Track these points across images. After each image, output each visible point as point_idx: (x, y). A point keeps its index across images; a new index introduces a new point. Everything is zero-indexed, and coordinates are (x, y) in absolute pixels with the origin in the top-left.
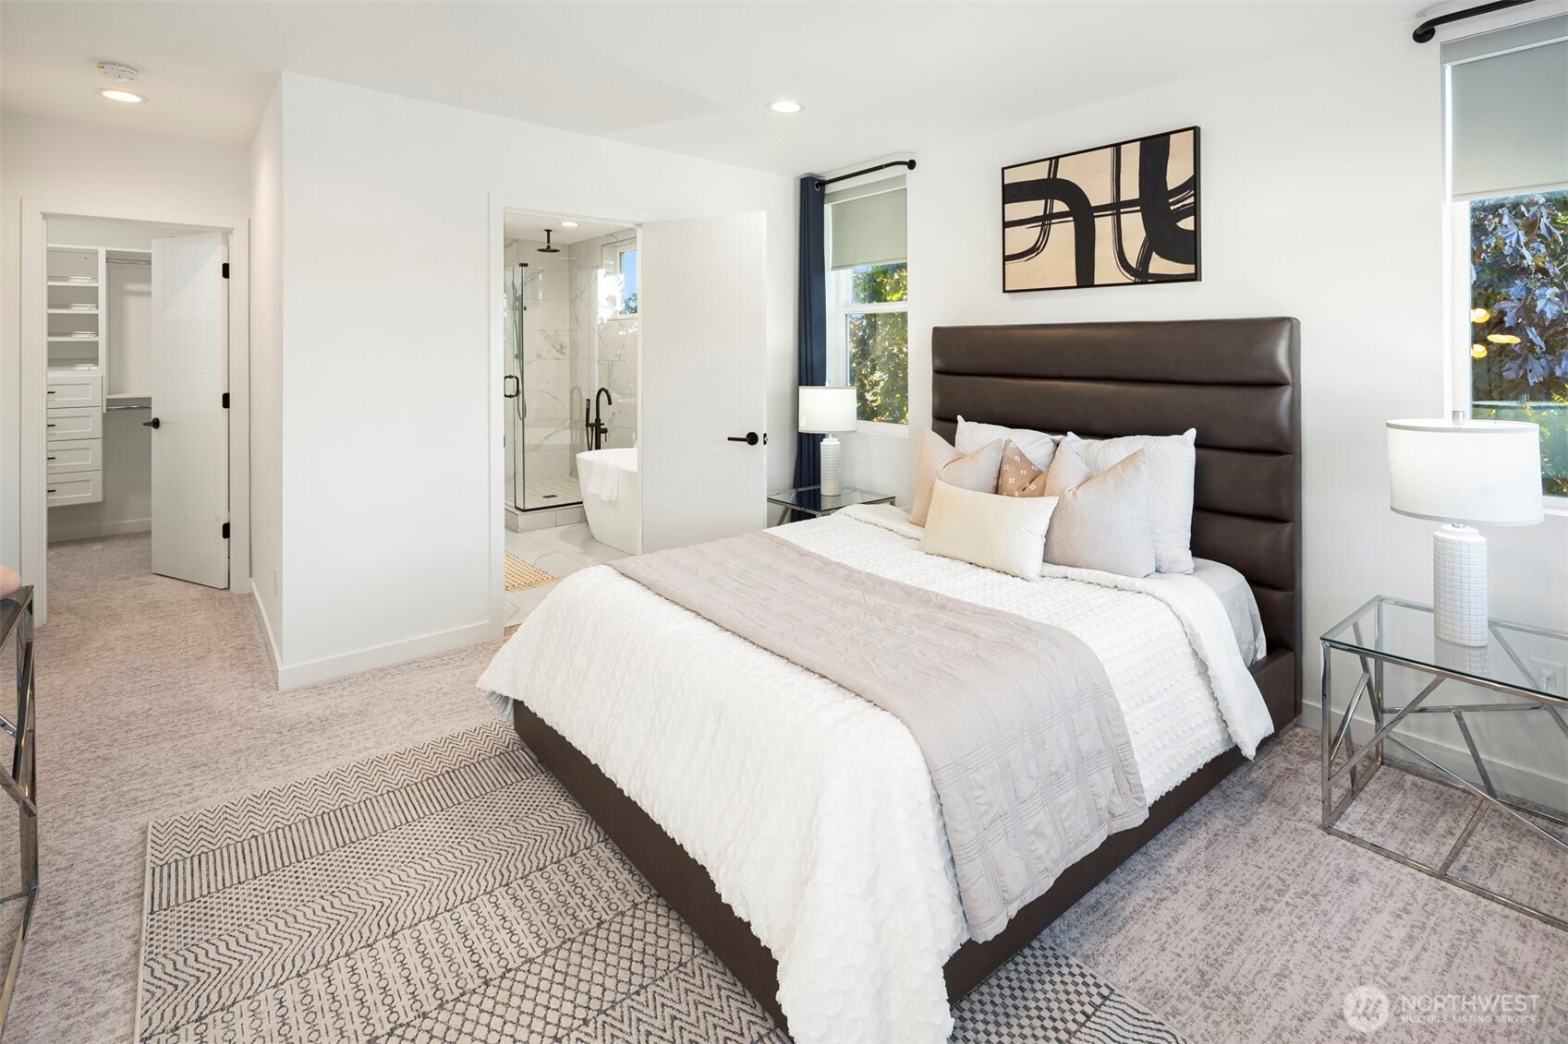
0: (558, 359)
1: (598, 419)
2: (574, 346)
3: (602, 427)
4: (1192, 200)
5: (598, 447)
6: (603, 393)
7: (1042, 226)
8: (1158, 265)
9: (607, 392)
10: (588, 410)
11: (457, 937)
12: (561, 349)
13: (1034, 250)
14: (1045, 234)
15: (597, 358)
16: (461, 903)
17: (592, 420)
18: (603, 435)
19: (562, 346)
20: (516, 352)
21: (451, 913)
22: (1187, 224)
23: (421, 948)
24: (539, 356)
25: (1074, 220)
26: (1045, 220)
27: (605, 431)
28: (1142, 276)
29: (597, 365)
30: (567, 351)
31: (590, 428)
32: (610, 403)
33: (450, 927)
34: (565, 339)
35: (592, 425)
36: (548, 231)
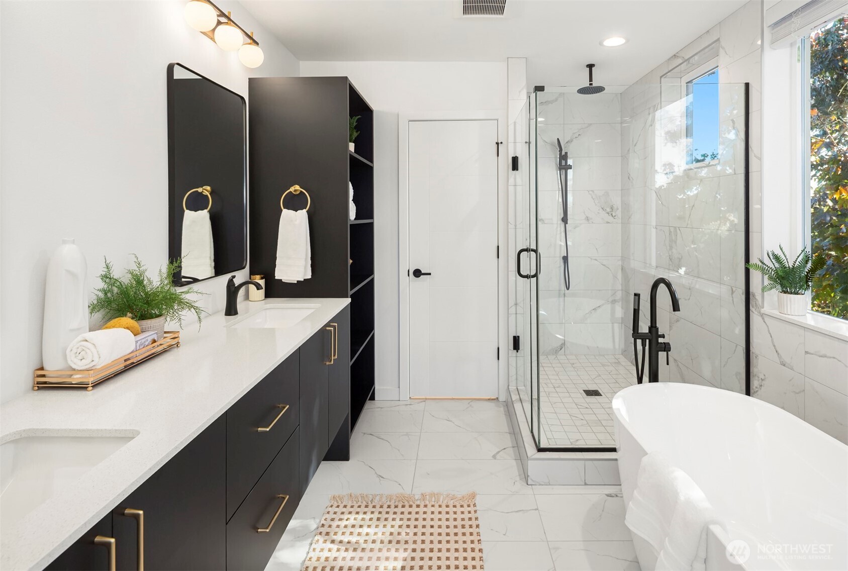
0: (608, 223)
1: (653, 327)
2: (626, 207)
3: (661, 340)
5: (654, 378)
6: (662, 288)
9: (669, 285)
10: (636, 312)
12: (611, 212)
15: (654, 224)
17: (644, 328)
18: (662, 355)
19: (612, 208)
20: (562, 216)
24: (587, 219)
27: (666, 348)
29: (654, 231)
30: (619, 213)
31: (639, 342)
32: (676, 307)
34: (617, 201)
35: (643, 337)
36: (590, 66)
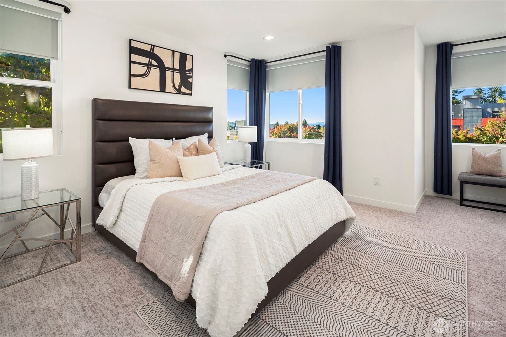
4: (191, 74)
7: (148, 67)
8: (183, 90)
11: (357, 300)
13: (144, 75)
14: (149, 70)
16: (346, 306)
21: (351, 306)
22: (190, 80)
23: (368, 306)
25: (160, 69)
26: (149, 66)
28: (179, 92)
33: (356, 303)
